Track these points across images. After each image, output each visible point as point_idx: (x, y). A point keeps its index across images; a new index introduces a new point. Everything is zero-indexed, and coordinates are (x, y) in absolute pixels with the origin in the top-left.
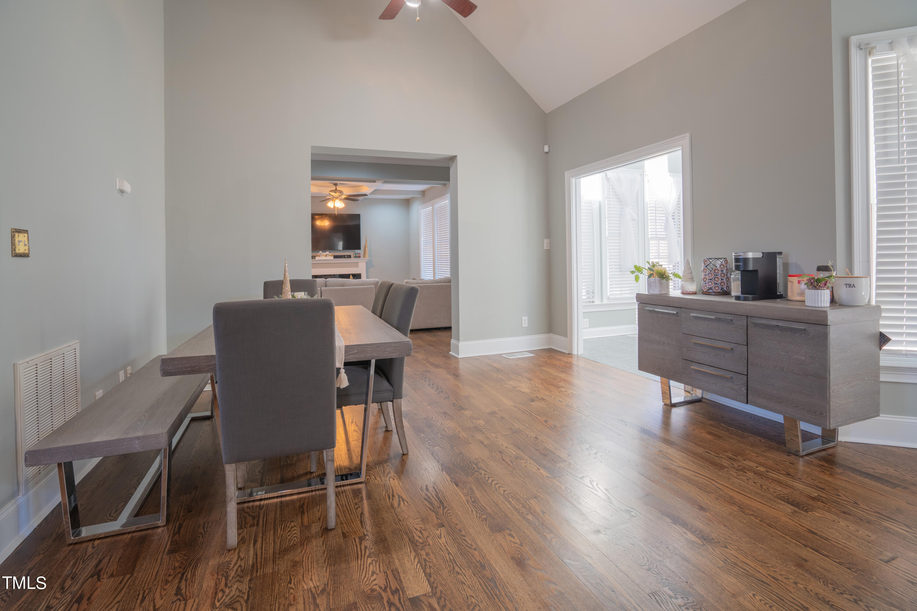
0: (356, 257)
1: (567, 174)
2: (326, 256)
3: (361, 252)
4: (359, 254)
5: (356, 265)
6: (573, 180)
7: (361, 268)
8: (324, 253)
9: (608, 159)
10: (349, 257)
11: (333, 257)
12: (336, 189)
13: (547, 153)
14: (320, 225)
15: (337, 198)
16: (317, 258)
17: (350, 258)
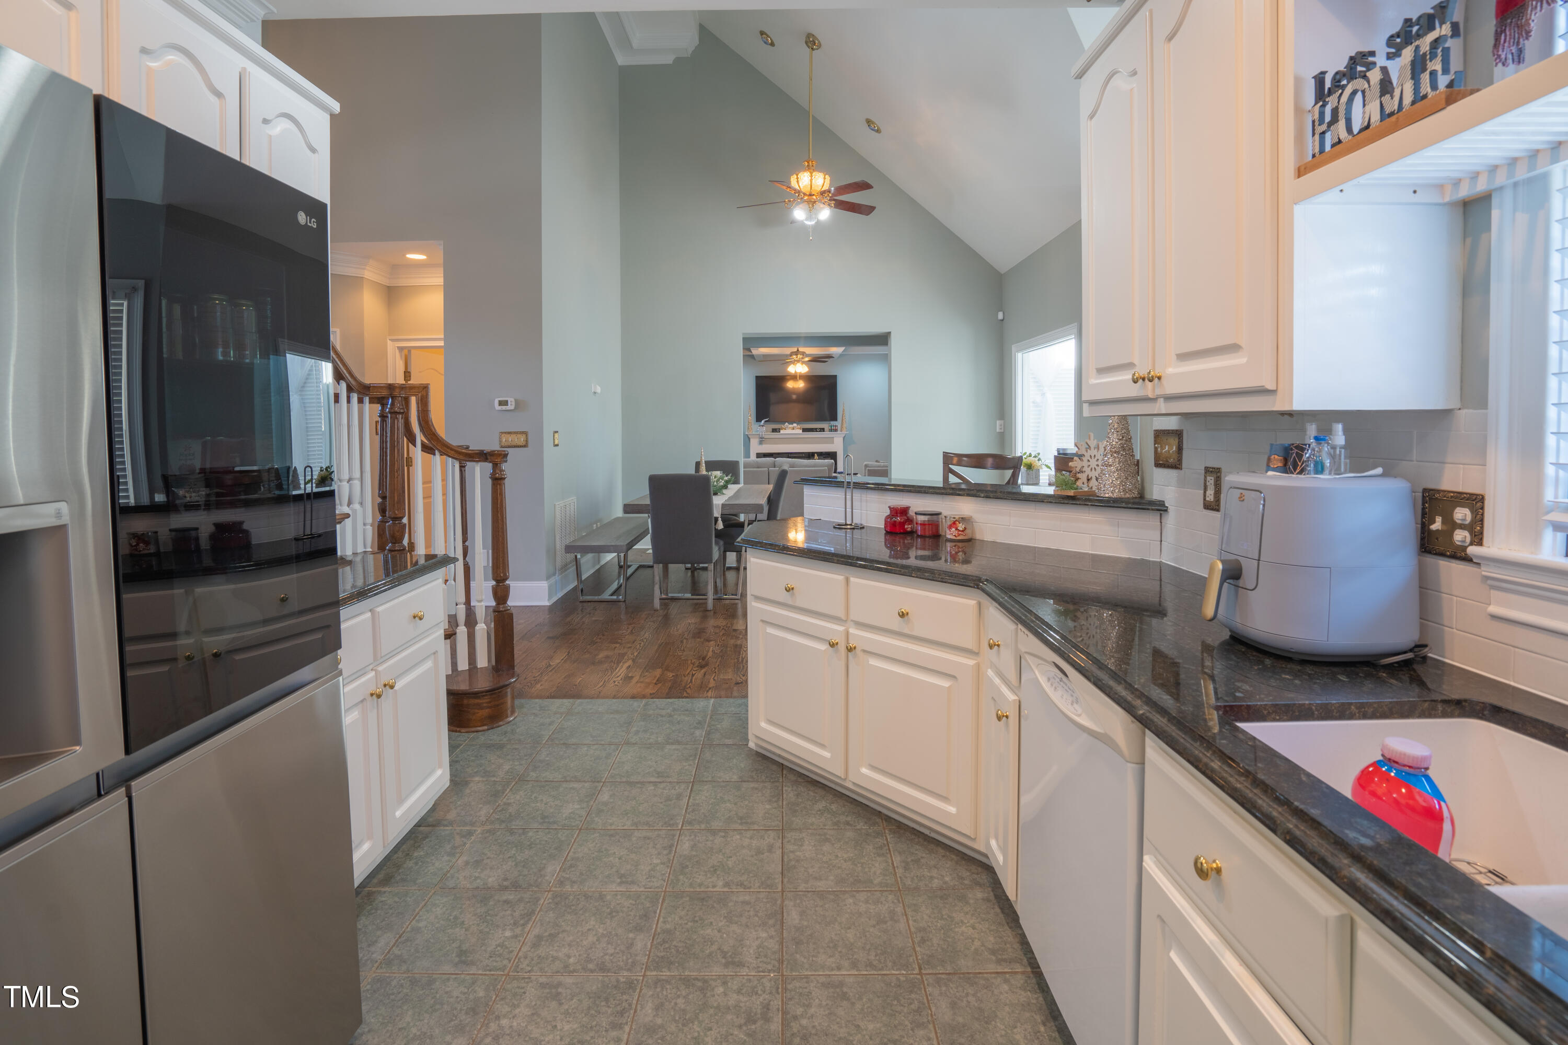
0: (831, 430)
1: (1014, 348)
2: (793, 429)
3: (838, 423)
4: (836, 426)
5: (831, 441)
6: (1019, 355)
7: (836, 445)
8: (791, 426)
9: (1044, 335)
10: (822, 430)
11: (801, 431)
12: (798, 350)
13: (1002, 320)
14: (793, 388)
15: (798, 361)
16: (782, 432)
17: (824, 431)
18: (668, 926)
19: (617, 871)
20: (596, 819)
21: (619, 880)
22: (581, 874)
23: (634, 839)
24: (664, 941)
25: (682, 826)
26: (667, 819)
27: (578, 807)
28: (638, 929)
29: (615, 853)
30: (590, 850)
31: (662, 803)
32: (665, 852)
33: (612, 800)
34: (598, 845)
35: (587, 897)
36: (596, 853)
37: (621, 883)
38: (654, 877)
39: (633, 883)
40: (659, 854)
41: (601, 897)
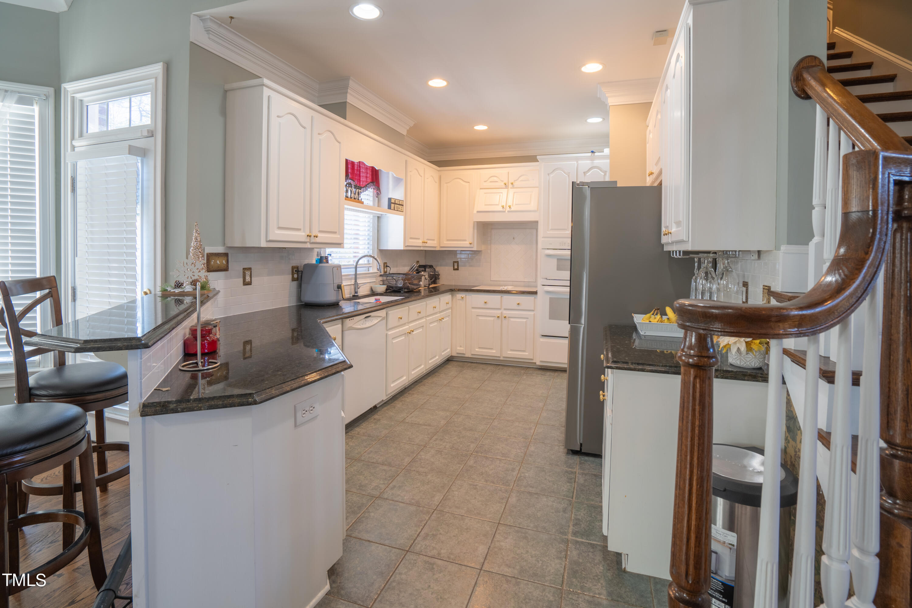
18: (459, 465)
19: (477, 491)
20: (488, 529)
21: (477, 487)
22: (496, 494)
23: (465, 509)
24: (462, 461)
25: (434, 512)
26: (441, 518)
27: (502, 544)
28: (471, 467)
29: (478, 502)
30: (492, 507)
31: (440, 534)
32: (450, 497)
33: (476, 545)
34: (487, 509)
35: (493, 483)
36: (488, 504)
37: (476, 485)
38: (459, 485)
39: (470, 485)
40: (453, 496)
41: (486, 481)
